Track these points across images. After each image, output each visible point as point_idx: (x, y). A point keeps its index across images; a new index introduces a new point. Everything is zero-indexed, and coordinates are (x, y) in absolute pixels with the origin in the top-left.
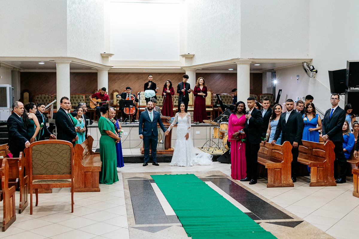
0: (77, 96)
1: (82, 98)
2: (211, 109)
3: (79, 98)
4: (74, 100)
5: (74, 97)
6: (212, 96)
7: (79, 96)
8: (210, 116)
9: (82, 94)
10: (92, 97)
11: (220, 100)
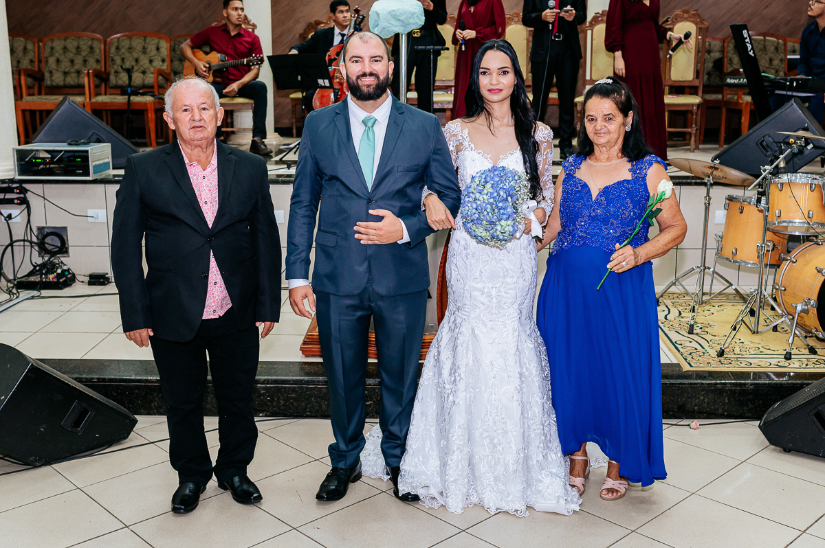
0: (137, 43)
1: (158, 49)
2: (695, 100)
3: (144, 51)
4: (125, 60)
5: (127, 46)
6: (701, 41)
7: (145, 40)
8: (685, 128)
9: (158, 34)
10: (190, 44)
11: (751, 53)
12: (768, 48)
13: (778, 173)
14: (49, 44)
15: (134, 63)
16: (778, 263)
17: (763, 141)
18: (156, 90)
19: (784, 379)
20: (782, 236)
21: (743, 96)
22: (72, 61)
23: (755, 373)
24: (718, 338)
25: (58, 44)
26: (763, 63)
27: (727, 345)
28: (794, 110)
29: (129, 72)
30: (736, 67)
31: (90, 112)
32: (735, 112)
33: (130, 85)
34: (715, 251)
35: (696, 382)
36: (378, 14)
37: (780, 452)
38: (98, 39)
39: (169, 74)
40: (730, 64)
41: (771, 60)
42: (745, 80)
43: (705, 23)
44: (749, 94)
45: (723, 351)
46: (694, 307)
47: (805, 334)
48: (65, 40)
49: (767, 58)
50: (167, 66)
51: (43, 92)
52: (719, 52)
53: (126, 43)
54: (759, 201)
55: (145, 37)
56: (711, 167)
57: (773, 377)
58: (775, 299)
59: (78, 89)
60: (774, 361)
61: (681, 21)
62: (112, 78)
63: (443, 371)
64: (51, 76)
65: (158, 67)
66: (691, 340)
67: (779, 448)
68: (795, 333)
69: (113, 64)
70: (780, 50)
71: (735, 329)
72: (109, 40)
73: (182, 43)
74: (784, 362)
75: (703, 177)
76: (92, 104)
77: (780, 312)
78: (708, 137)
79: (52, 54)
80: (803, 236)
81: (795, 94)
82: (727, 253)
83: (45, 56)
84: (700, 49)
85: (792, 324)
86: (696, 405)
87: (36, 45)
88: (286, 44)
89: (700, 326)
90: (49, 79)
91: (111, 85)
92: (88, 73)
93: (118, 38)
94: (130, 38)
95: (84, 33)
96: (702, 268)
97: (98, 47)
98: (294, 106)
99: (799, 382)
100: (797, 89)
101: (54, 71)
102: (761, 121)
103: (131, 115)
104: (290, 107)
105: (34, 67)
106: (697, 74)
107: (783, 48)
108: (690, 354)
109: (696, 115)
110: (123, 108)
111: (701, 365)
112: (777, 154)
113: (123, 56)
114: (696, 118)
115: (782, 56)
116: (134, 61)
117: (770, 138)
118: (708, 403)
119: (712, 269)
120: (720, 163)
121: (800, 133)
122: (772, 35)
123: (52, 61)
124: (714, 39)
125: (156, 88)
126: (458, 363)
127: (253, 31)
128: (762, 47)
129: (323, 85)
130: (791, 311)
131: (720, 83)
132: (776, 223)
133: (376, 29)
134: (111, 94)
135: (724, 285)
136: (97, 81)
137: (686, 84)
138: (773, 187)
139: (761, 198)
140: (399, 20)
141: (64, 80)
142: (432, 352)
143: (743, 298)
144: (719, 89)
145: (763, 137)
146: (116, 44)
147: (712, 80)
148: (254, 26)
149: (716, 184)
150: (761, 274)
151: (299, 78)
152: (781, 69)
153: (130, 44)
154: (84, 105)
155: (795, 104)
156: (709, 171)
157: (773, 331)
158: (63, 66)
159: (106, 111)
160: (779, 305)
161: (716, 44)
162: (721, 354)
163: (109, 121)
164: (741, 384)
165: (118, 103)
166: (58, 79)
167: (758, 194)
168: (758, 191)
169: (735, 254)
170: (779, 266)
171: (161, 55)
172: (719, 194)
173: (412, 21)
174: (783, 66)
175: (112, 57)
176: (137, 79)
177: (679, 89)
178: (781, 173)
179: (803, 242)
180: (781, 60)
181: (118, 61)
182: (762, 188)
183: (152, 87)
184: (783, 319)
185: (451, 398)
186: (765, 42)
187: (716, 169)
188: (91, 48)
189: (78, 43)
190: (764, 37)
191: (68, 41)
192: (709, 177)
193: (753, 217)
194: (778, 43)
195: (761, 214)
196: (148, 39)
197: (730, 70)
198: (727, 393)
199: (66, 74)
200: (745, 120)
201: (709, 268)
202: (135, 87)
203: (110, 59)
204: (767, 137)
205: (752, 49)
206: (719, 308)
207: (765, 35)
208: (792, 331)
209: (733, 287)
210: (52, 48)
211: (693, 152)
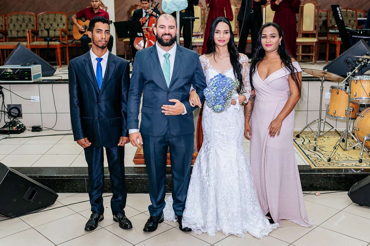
0: (51, 16)
1: (61, 19)
2: (314, 40)
3: (55, 20)
4: (46, 25)
5: (47, 18)
6: (317, 12)
7: (55, 15)
8: (309, 53)
9: (60, 12)
10: (76, 16)
11: (341, 18)
12: (348, 15)
13: (355, 75)
14: (10, 18)
15: (50, 26)
16: (355, 117)
17: (347, 60)
18: (61, 39)
19: (359, 172)
20: (357, 105)
21: (337, 38)
22: (21, 26)
23: (345, 169)
24: (328, 153)
25: (14, 18)
26: (346, 22)
27: (332, 156)
28: (361, 45)
29: (48, 30)
30: (333, 24)
31: (30, 49)
32: (333, 45)
33: (48, 37)
34: (325, 112)
35: (318, 174)
36: (166, 3)
37: (358, 206)
38: (33, 15)
39: (67, 31)
40: (330, 23)
41: (350, 21)
42: (338, 31)
43: (319, 4)
44: (340, 37)
45: (330, 159)
46: (316, 138)
47: (368, 150)
48: (17, 16)
49: (348, 20)
50: (66, 27)
51: (7, 40)
52: (325, 17)
53: (46, 17)
54: (346, 88)
55: (55, 14)
56: (323, 73)
57: (353, 170)
58: (354, 134)
59: (24, 39)
60: (354, 164)
61: (307, 3)
62: (40, 33)
63: (203, 171)
64: (11, 33)
65: (62, 28)
66: (315, 154)
67: (357, 204)
68: (363, 150)
69: (40, 27)
70: (354, 16)
71: (335, 149)
72: (38, 15)
73: (72, 16)
74: (358, 164)
75: (320, 77)
76: (31, 46)
77: (356, 140)
78: (321, 57)
79: (11, 22)
80: (367, 105)
81: (361, 37)
82: (331, 113)
83: (8, 23)
84: (317, 16)
85: (362, 146)
86: (318, 185)
87: (4, 18)
88: (121, 15)
89: (319, 147)
90: (10, 34)
91: (39, 36)
92: (29, 31)
93: (42, 14)
94: (48, 14)
95: (26, 12)
96: (319, 120)
97: (33, 19)
98: (125, 45)
99: (366, 173)
100: (363, 35)
101: (12, 30)
102: (346, 50)
103: (49, 51)
104: (123, 45)
105: (3, 28)
106: (315, 28)
107: (355, 15)
108: (315, 160)
109: (315, 47)
110: (45, 48)
111: (320, 166)
112: (354, 66)
113: (45, 23)
114: (315, 49)
115: (355, 19)
116: (50, 25)
117: (350, 58)
118: (324, 184)
119: (324, 121)
120: (327, 71)
121: (365, 57)
122: (350, 9)
123: (11, 25)
124: (323, 11)
125: (61, 37)
126: (210, 167)
127: (106, 10)
128: (346, 14)
129: (140, 35)
130: (362, 140)
131: (326, 32)
132: (354, 99)
133: (165, 9)
134: (39, 41)
135: (330, 127)
136: (33, 35)
137: (310, 33)
138: (352, 82)
139: (347, 87)
140: (176, 5)
141: (17, 34)
142: (197, 162)
143: (339, 133)
144: (326, 34)
145: (347, 58)
146: (41, 17)
147: (322, 30)
148: (107, 8)
149: (326, 80)
150: (348, 123)
151: (129, 32)
152: (354, 25)
153: (48, 17)
154: (27, 46)
155: (362, 42)
156: (323, 75)
157: (353, 149)
158: (17, 28)
159: (37, 49)
160: (356, 137)
161: (324, 13)
162: (329, 160)
163: (39, 54)
164: (339, 175)
165: (43, 45)
166: (14, 34)
167: (346, 85)
168: (345, 84)
169: (335, 113)
170: (355, 119)
171: (63, 22)
172: (327, 85)
173: (182, 5)
174: (355, 23)
175: (40, 24)
176: (52, 33)
177: (306, 35)
178: (356, 75)
179: (367, 108)
180: (355, 21)
181: (43, 25)
182: (347, 82)
183: (59, 37)
184: (358, 144)
185: (207, 183)
186: (347, 12)
187: (326, 73)
188: (30, 19)
189: (24, 17)
190: (347, 10)
191: (19, 16)
192: (322, 77)
193: (343, 97)
194: (353, 13)
195: (347, 95)
196: (57, 15)
197: (330, 25)
198: (332, 178)
199: (18, 31)
200: (338, 49)
201: (323, 120)
202: (51, 37)
203: (39, 24)
204: (349, 58)
205: (341, 16)
206: (328, 139)
207: (347, 9)
208: (362, 149)
209: (334, 129)
210: (11, 20)
211: (314, 64)
